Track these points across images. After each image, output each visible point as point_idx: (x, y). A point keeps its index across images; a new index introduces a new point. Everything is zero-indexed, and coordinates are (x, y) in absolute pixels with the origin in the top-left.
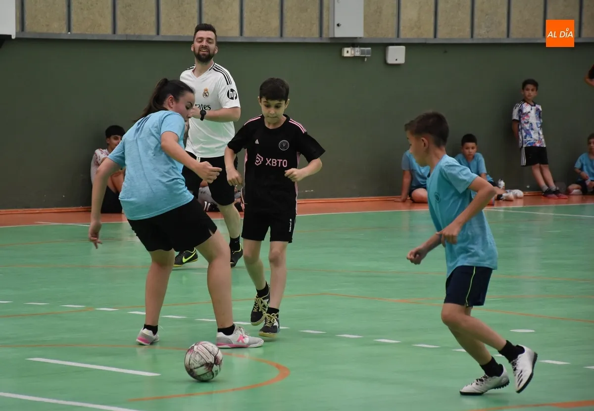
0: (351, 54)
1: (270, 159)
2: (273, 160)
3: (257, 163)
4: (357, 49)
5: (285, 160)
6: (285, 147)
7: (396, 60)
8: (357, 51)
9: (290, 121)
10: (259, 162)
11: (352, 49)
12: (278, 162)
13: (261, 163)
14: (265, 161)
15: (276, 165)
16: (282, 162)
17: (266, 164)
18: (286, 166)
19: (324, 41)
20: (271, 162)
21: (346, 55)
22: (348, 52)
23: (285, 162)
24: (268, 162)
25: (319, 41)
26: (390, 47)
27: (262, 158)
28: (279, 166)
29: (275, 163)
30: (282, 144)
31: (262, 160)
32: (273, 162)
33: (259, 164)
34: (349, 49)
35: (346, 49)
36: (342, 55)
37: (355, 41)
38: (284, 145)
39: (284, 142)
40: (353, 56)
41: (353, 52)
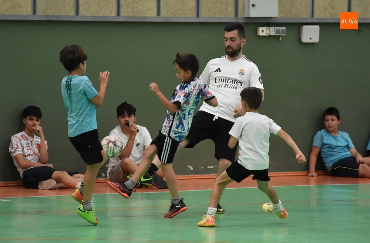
0: (266, 33)
4: (273, 29)
7: (311, 39)
8: (272, 30)
11: (266, 29)
21: (261, 34)
22: (263, 31)
26: (305, 27)
34: (264, 28)
35: (261, 29)
36: (258, 34)
37: (270, 21)
40: (268, 35)
41: (268, 32)
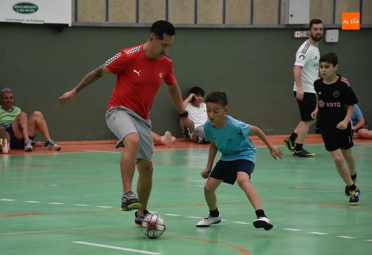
0: (300, 36)
1: (329, 103)
2: (331, 103)
3: (321, 106)
4: (305, 32)
5: (338, 103)
6: (337, 95)
7: (332, 39)
8: (305, 34)
9: (341, 80)
10: (322, 105)
11: (301, 33)
12: (334, 104)
13: (323, 106)
14: (326, 105)
15: (333, 106)
16: (336, 104)
17: (327, 106)
18: (340, 106)
19: (282, 27)
20: (330, 105)
21: (296, 36)
22: (298, 34)
23: (339, 104)
24: (328, 105)
25: (278, 27)
26: (328, 31)
27: (324, 103)
28: (335, 106)
29: (332, 105)
30: (335, 94)
31: (324, 104)
32: (331, 105)
33: (322, 106)
34: (299, 32)
35: (297, 32)
36: (294, 36)
37: (304, 27)
38: (337, 94)
39: (336, 93)
40: (301, 37)
41: (301, 34)
